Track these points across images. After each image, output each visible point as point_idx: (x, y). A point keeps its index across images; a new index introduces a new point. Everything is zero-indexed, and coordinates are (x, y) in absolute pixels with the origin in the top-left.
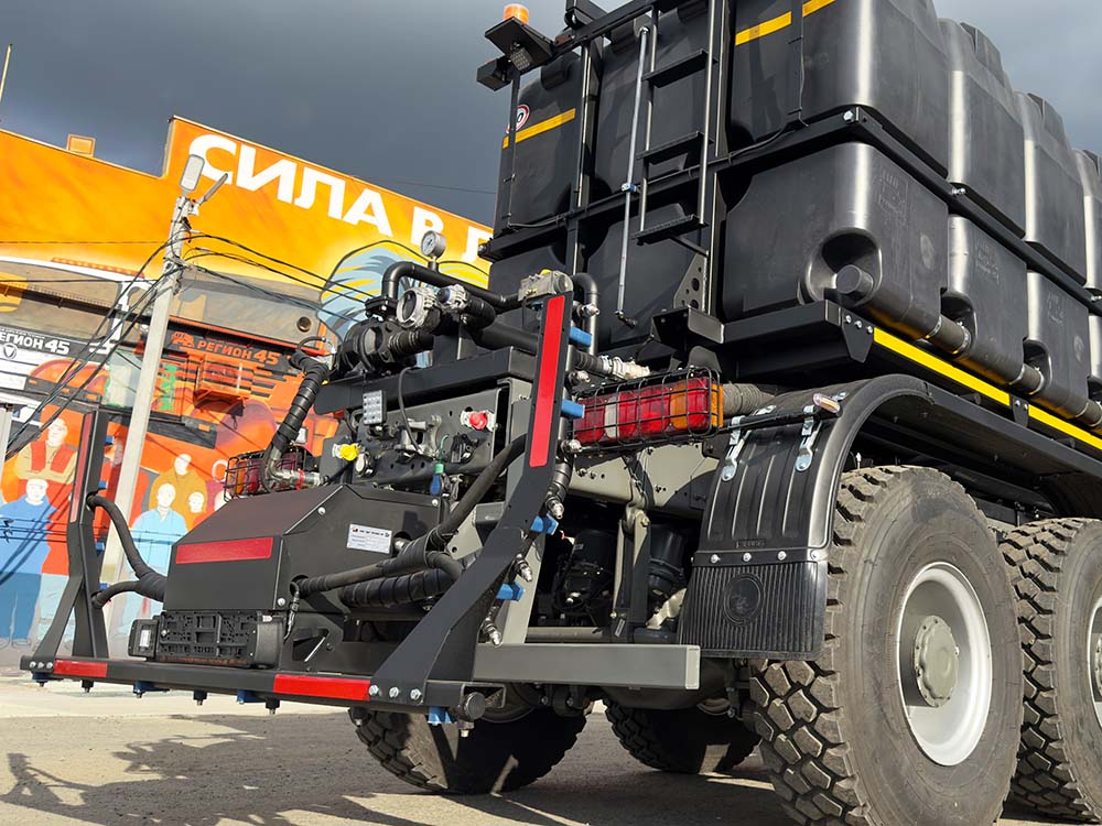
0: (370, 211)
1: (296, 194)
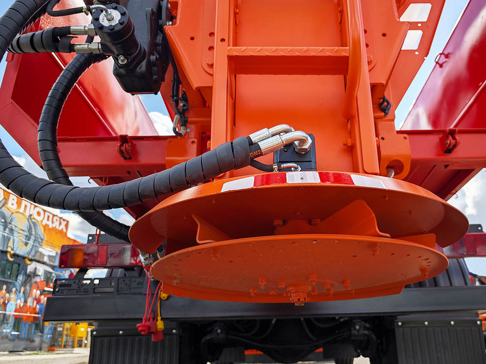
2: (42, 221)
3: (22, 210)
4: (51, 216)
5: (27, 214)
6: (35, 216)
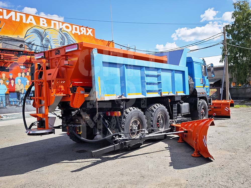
0: (31, 20)
1: (16, 19)
2: (71, 31)
3: (52, 27)
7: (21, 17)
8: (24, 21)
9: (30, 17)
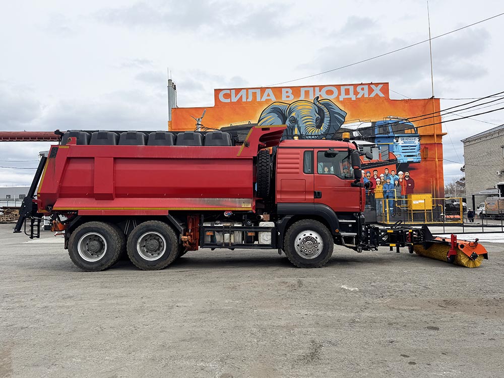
0: (268, 95)
1: (247, 98)
2: (338, 97)
3: (302, 97)
4: (351, 88)
5: (311, 98)
6: (325, 96)
7: (254, 94)
8: (258, 99)
9: (267, 91)
